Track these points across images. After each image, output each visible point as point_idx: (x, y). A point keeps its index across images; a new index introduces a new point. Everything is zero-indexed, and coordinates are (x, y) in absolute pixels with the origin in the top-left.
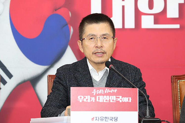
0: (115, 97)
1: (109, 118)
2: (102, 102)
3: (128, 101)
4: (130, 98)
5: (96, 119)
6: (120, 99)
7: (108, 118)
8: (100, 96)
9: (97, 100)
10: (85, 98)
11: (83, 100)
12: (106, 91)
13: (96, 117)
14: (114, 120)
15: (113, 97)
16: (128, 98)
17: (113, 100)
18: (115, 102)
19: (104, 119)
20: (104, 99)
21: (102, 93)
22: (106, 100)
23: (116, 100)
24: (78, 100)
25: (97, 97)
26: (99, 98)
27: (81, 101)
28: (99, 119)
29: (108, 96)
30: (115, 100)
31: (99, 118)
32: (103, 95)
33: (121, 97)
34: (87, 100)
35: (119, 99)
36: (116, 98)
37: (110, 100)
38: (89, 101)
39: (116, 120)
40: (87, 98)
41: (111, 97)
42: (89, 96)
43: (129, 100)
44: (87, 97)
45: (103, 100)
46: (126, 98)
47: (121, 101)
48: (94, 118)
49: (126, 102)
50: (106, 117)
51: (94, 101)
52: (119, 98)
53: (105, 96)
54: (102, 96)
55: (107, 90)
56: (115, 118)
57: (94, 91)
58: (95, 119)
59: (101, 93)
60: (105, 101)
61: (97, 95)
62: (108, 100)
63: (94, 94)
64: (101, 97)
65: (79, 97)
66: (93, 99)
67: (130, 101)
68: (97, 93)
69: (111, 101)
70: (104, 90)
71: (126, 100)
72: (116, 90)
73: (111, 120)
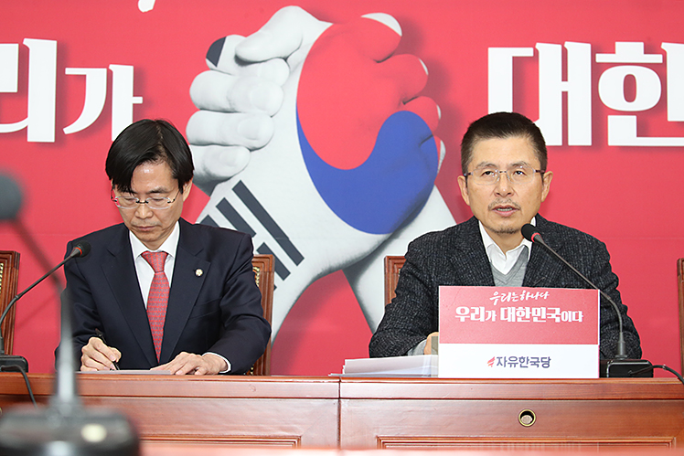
0: (544, 309)
1: (531, 360)
2: (514, 320)
3: (574, 319)
4: (580, 313)
5: (499, 362)
6: (557, 316)
7: (528, 360)
8: (509, 308)
9: (502, 318)
10: (474, 311)
11: (468, 317)
12: (522, 296)
13: (499, 358)
14: (540, 364)
15: (539, 309)
16: (574, 313)
17: (539, 318)
18: (545, 321)
19: (518, 361)
20: (518, 315)
21: (514, 301)
22: (524, 318)
23: (547, 316)
24: (457, 317)
25: (502, 310)
26: (506, 311)
27: (463, 319)
28: (505, 361)
29: (528, 309)
30: (544, 317)
31: (507, 359)
32: (516, 305)
33: (558, 310)
34: (477, 316)
35: (553, 316)
36: (547, 311)
37: (531, 317)
38: (482, 319)
39: (546, 366)
40: (477, 313)
41: (534, 309)
42: (482, 309)
43: (577, 318)
44: (477, 309)
45: (516, 317)
46: (570, 312)
47: (558, 320)
48: (493, 359)
49: (570, 321)
50: (522, 358)
51: (494, 320)
52: (554, 312)
53: (521, 308)
54: (514, 308)
55: (526, 294)
56: (544, 360)
57: (495, 294)
58: (496, 361)
59: (511, 299)
60: (519, 320)
61: (501, 304)
62: (528, 317)
63: (495, 304)
64: (511, 311)
65: (458, 311)
66: (492, 314)
67: (580, 320)
68: (503, 301)
69: (535, 320)
70: (519, 294)
71: (570, 316)
72: (546, 295)
73: (534, 364)
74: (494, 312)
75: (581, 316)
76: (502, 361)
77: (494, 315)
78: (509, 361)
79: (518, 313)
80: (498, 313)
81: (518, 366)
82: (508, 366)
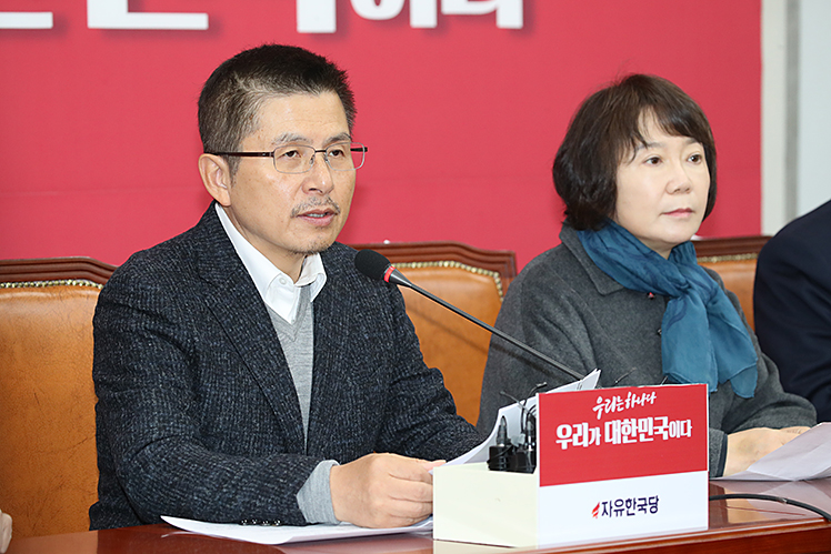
1: (639, 503)
2: (619, 442)
3: (683, 434)
4: (689, 421)
5: (605, 511)
6: (665, 430)
8: (614, 422)
9: (607, 440)
11: (570, 441)
12: (628, 401)
13: (604, 503)
15: (645, 420)
16: (682, 423)
17: (646, 435)
18: (652, 439)
19: (624, 506)
20: (624, 433)
21: (619, 410)
22: (630, 437)
23: (654, 431)
24: (558, 442)
25: (607, 424)
26: (611, 426)
27: (564, 447)
29: (634, 420)
30: (651, 432)
31: (613, 505)
32: (621, 417)
33: (665, 419)
34: (580, 439)
36: (657, 423)
37: (638, 434)
38: (585, 443)
39: (654, 510)
40: (579, 434)
41: (640, 421)
42: (586, 425)
43: (686, 430)
44: (579, 426)
45: (622, 435)
46: (678, 422)
47: (665, 436)
48: (598, 506)
49: (678, 436)
50: (629, 500)
51: (598, 443)
52: (660, 423)
53: (626, 421)
54: (619, 421)
55: (631, 398)
56: (652, 501)
57: (598, 402)
58: (601, 509)
59: (617, 408)
60: (626, 440)
61: (605, 417)
62: (634, 435)
63: (599, 417)
64: (616, 423)
65: (559, 431)
66: (596, 432)
67: (689, 434)
68: (607, 411)
69: (642, 438)
70: (624, 398)
71: (677, 429)
72: (653, 397)
73: (642, 508)
74: (598, 429)
75: (689, 427)
76: (608, 506)
77: (599, 435)
78: (615, 508)
79: (624, 428)
80: (602, 432)
81: (624, 513)
82: (614, 514)
